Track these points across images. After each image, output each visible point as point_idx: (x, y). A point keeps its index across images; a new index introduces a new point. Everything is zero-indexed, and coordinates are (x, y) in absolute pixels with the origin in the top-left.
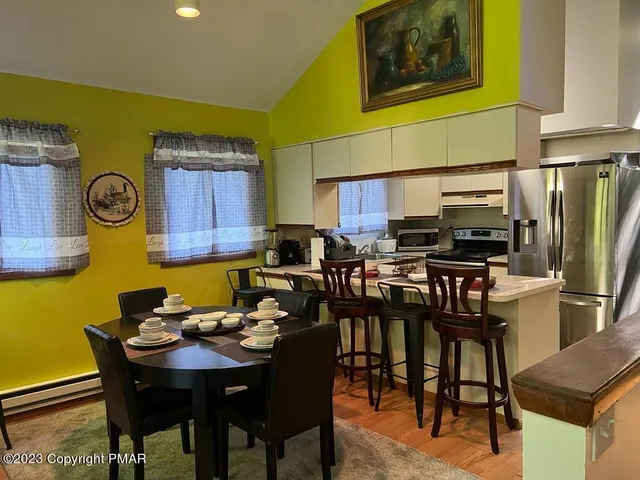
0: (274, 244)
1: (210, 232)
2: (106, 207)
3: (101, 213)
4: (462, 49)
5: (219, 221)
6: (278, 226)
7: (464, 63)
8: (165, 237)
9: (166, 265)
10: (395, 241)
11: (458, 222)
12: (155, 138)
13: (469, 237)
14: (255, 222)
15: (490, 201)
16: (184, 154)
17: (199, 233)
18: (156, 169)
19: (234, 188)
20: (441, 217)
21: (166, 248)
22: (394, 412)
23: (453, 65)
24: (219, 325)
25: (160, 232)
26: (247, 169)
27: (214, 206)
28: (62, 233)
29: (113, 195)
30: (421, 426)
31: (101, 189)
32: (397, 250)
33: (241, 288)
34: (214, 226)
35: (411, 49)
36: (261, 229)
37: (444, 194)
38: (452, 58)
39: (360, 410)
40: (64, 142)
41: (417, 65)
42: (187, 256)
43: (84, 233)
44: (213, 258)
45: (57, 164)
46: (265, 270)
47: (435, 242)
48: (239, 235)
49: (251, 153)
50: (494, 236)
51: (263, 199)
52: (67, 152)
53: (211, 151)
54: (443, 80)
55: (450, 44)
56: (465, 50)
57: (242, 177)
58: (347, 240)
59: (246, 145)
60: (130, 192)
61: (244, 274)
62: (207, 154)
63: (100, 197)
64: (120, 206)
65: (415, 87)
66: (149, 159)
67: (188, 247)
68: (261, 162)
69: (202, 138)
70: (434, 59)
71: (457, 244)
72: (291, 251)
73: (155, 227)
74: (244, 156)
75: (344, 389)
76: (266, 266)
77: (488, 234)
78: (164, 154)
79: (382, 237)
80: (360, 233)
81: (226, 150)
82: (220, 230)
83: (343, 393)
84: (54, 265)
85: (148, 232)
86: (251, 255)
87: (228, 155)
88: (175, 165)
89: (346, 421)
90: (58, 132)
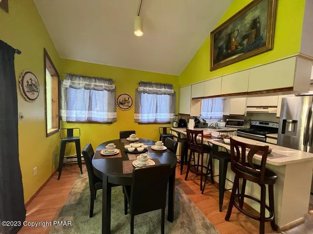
0: (177, 120)
1: (154, 114)
2: (122, 104)
3: (121, 106)
4: (262, 32)
5: (158, 111)
6: (179, 114)
7: (262, 39)
8: (140, 115)
9: (140, 123)
10: (225, 123)
11: (253, 118)
12: (139, 83)
13: (258, 124)
14: (171, 112)
15: (270, 110)
16: (147, 89)
17: (151, 114)
18: (139, 93)
19: (164, 100)
20: (246, 116)
21: (140, 118)
22: (210, 197)
23: (255, 42)
24: (136, 149)
25: (139, 113)
26: (169, 94)
27: (157, 106)
28: (108, 111)
29: (125, 101)
30: (221, 211)
31: (121, 99)
32: (225, 126)
33: (164, 134)
34: (156, 112)
35: (234, 40)
36: (173, 114)
37: (248, 107)
38: (255, 39)
39: (195, 191)
40: (111, 84)
41: (236, 47)
42: (146, 121)
43: (115, 111)
44: (155, 123)
45: (109, 91)
46: (172, 128)
47: (242, 125)
48: (165, 115)
49: (171, 89)
50: (271, 125)
51: (174, 105)
52: (112, 87)
53: (157, 88)
54: (249, 51)
55: (255, 32)
56: (264, 33)
57: (167, 97)
58: (205, 121)
59: (170, 86)
60: (130, 100)
61: (165, 129)
62: (155, 89)
63: (121, 101)
64: (126, 104)
65: (234, 57)
66: (137, 90)
67: (147, 118)
68: (175, 92)
69: (155, 84)
70: (245, 42)
71: (252, 126)
72: (182, 123)
73: (137, 111)
74: (168, 90)
75: (192, 178)
76: (173, 127)
77: (268, 124)
78: (141, 88)
79: (219, 121)
80: (211, 119)
81: (162, 88)
82: (158, 114)
83: (192, 180)
84: (106, 120)
85: (135, 113)
86: (169, 123)
87: (163, 90)
88: (144, 92)
89: (187, 196)
90: (110, 81)
